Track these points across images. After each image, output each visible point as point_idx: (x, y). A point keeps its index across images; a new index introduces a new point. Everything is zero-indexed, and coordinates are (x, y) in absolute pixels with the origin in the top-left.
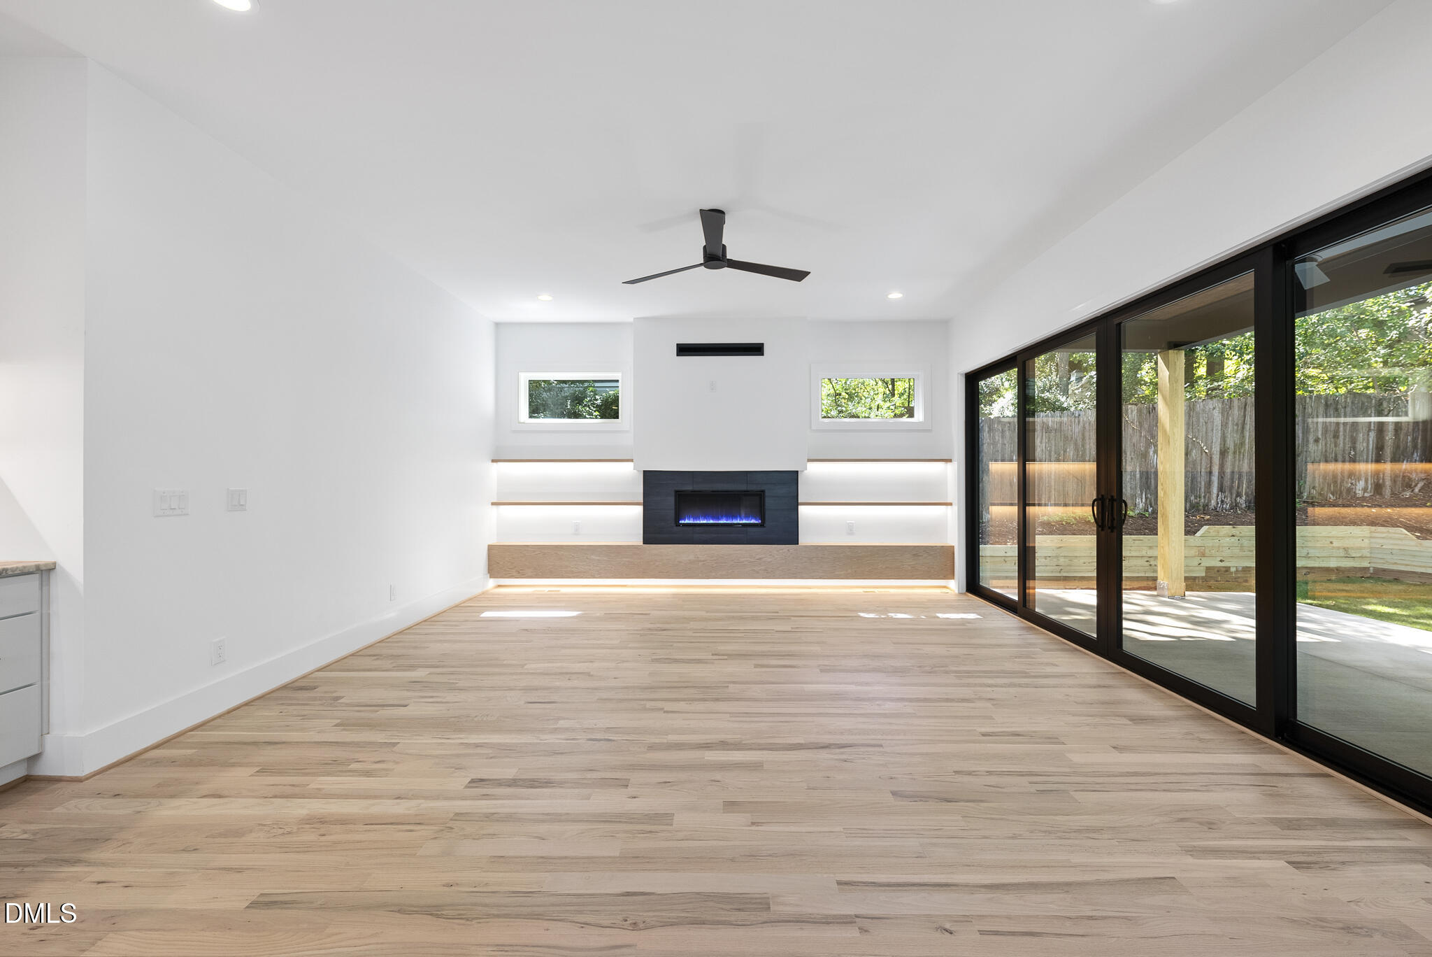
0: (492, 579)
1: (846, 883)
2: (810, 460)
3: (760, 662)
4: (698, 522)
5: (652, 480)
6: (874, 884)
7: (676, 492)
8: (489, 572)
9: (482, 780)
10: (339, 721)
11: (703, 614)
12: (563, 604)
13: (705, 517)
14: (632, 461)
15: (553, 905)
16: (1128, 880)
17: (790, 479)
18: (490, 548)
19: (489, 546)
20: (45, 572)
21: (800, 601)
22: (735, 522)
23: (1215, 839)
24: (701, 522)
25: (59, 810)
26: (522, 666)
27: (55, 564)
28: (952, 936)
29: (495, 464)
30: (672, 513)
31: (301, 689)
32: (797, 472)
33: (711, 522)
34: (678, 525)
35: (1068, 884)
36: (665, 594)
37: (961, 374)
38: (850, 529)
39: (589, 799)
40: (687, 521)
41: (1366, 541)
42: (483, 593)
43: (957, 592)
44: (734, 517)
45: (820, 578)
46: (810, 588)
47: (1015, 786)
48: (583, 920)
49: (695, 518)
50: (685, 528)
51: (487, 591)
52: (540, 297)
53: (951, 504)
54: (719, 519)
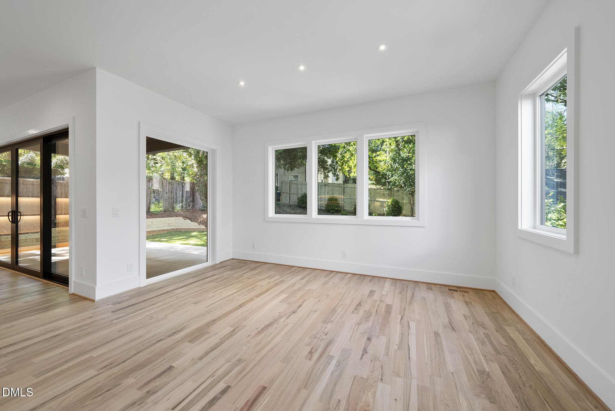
41: (174, 221)
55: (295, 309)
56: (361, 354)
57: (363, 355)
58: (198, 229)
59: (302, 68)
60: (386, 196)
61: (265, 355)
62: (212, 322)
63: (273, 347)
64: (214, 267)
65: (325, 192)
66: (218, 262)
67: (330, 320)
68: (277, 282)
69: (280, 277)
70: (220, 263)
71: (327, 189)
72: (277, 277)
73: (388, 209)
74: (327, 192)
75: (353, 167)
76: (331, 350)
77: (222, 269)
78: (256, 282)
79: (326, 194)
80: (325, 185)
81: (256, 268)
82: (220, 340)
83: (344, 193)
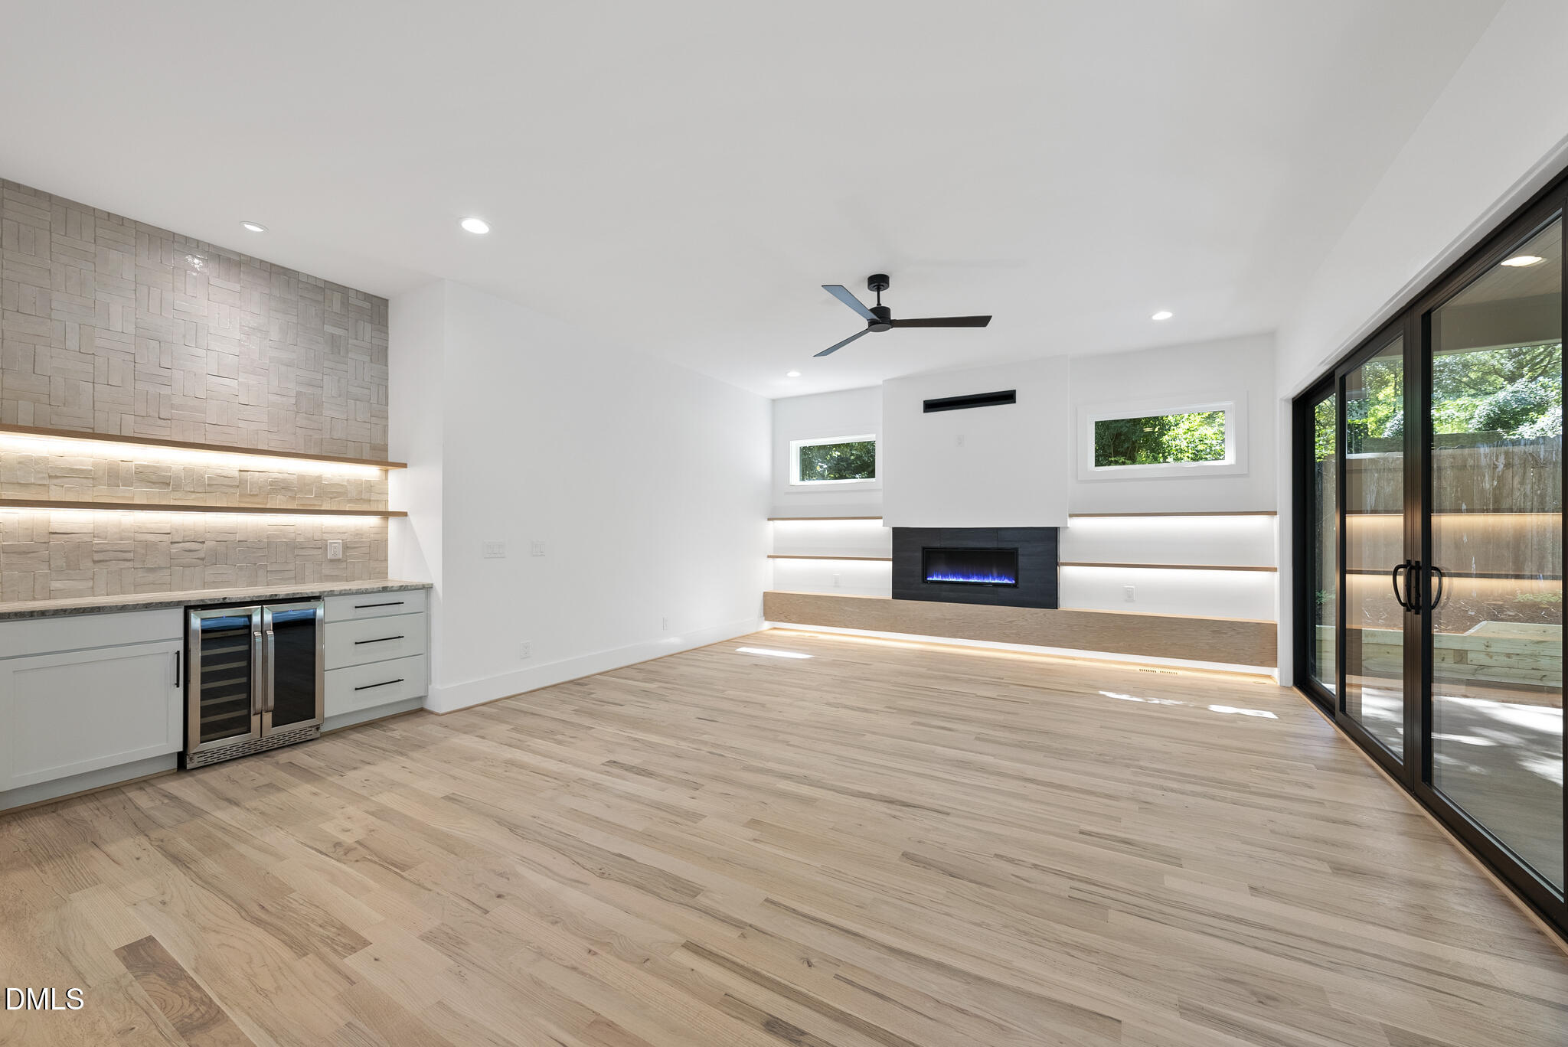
0: (767, 622)
1: (772, 902)
2: (1071, 516)
3: (920, 720)
4: (947, 580)
5: (902, 537)
6: (794, 911)
7: (924, 548)
8: (764, 615)
9: (615, 762)
10: (577, 708)
11: (923, 670)
12: (807, 648)
13: (955, 575)
14: (881, 518)
15: (573, 847)
16: (1055, 1001)
17: (1050, 536)
18: (766, 594)
19: (764, 593)
20: (427, 588)
21: (1046, 671)
22: (986, 581)
23: (1263, 1017)
24: (951, 580)
25: (420, 728)
26: (723, 691)
27: (432, 584)
28: (808, 969)
29: (771, 522)
30: (918, 568)
31: (579, 684)
32: (1056, 528)
33: (961, 580)
34: (925, 581)
35: (979, 979)
36: (906, 649)
37: (1286, 400)
38: (1129, 595)
39: (663, 791)
40: (935, 579)
42: (757, 633)
43: (1279, 684)
44: (986, 576)
45: (1084, 649)
46: (1074, 659)
47: (1048, 885)
48: (578, 860)
49: (944, 576)
50: (933, 586)
51: (761, 632)
52: (789, 374)
53: (1275, 570)
54: (969, 578)
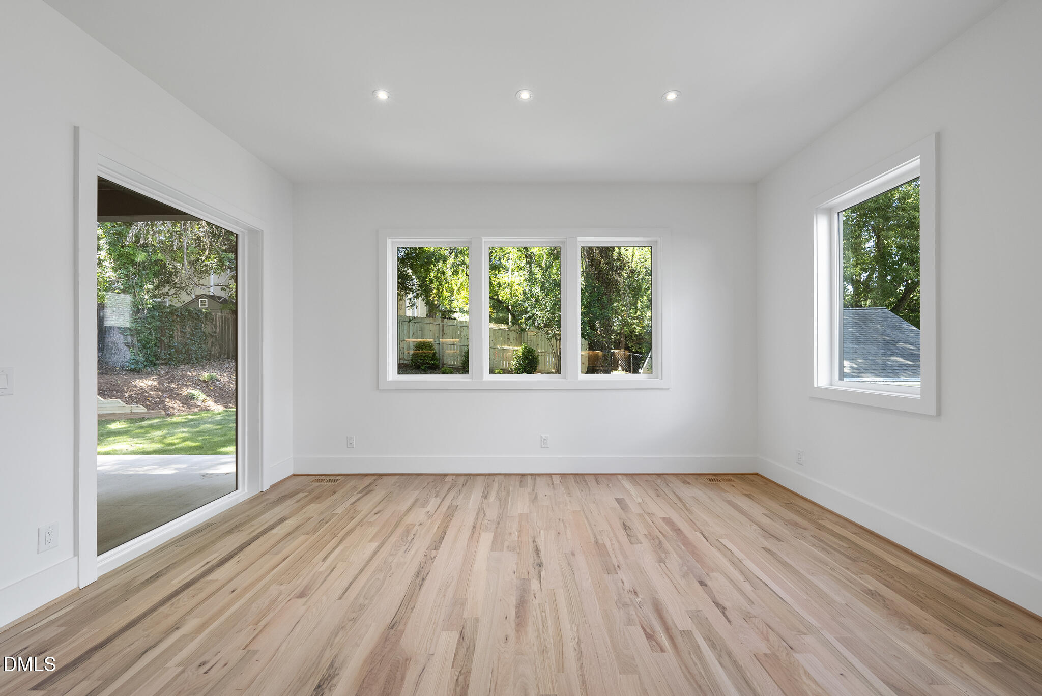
55: (534, 560)
56: (721, 614)
57: (724, 613)
58: (125, 414)
59: (525, 95)
60: (511, 341)
61: (581, 669)
62: (392, 631)
63: (576, 647)
64: (261, 501)
65: (408, 332)
66: (266, 487)
67: (614, 567)
68: (445, 509)
69: (439, 500)
70: (271, 487)
71: (411, 327)
72: (433, 502)
73: (518, 361)
74: (411, 333)
75: (455, 291)
76: (672, 620)
77: (290, 502)
78: (402, 519)
79: (411, 336)
80: (410, 321)
81: (370, 488)
82: (452, 667)
83: (442, 336)
